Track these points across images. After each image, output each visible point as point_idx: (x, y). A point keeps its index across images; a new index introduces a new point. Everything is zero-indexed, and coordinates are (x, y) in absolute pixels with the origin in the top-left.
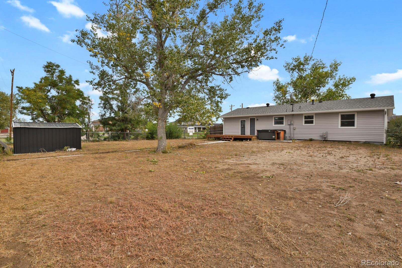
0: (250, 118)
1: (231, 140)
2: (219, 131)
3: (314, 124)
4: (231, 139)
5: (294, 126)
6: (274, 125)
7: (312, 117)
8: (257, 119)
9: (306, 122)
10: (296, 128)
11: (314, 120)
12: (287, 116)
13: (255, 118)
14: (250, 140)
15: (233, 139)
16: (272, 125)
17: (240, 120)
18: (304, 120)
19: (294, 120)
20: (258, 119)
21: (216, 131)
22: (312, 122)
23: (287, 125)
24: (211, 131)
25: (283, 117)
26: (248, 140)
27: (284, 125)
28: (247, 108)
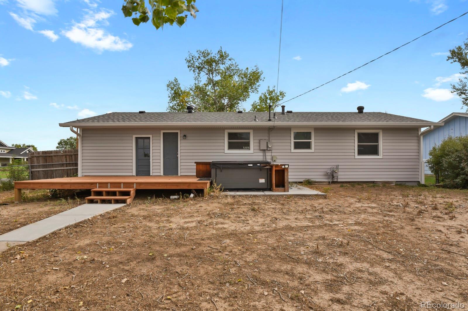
0: (162, 132)
1: (128, 201)
2: (62, 165)
3: (312, 150)
4: (127, 194)
5: (273, 154)
6: (227, 151)
7: (308, 135)
8: (185, 136)
9: (298, 146)
10: (278, 157)
11: (313, 140)
12: (256, 129)
13: (179, 131)
14: (200, 192)
15: (133, 193)
16: (222, 151)
17: (134, 136)
18: (293, 141)
19: (273, 141)
20: (187, 135)
21: (53, 166)
22: (308, 146)
23: (259, 151)
24: (32, 167)
25: (249, 133)
26: (192, 195)
27: (251, 151)
28: (140, 112)
